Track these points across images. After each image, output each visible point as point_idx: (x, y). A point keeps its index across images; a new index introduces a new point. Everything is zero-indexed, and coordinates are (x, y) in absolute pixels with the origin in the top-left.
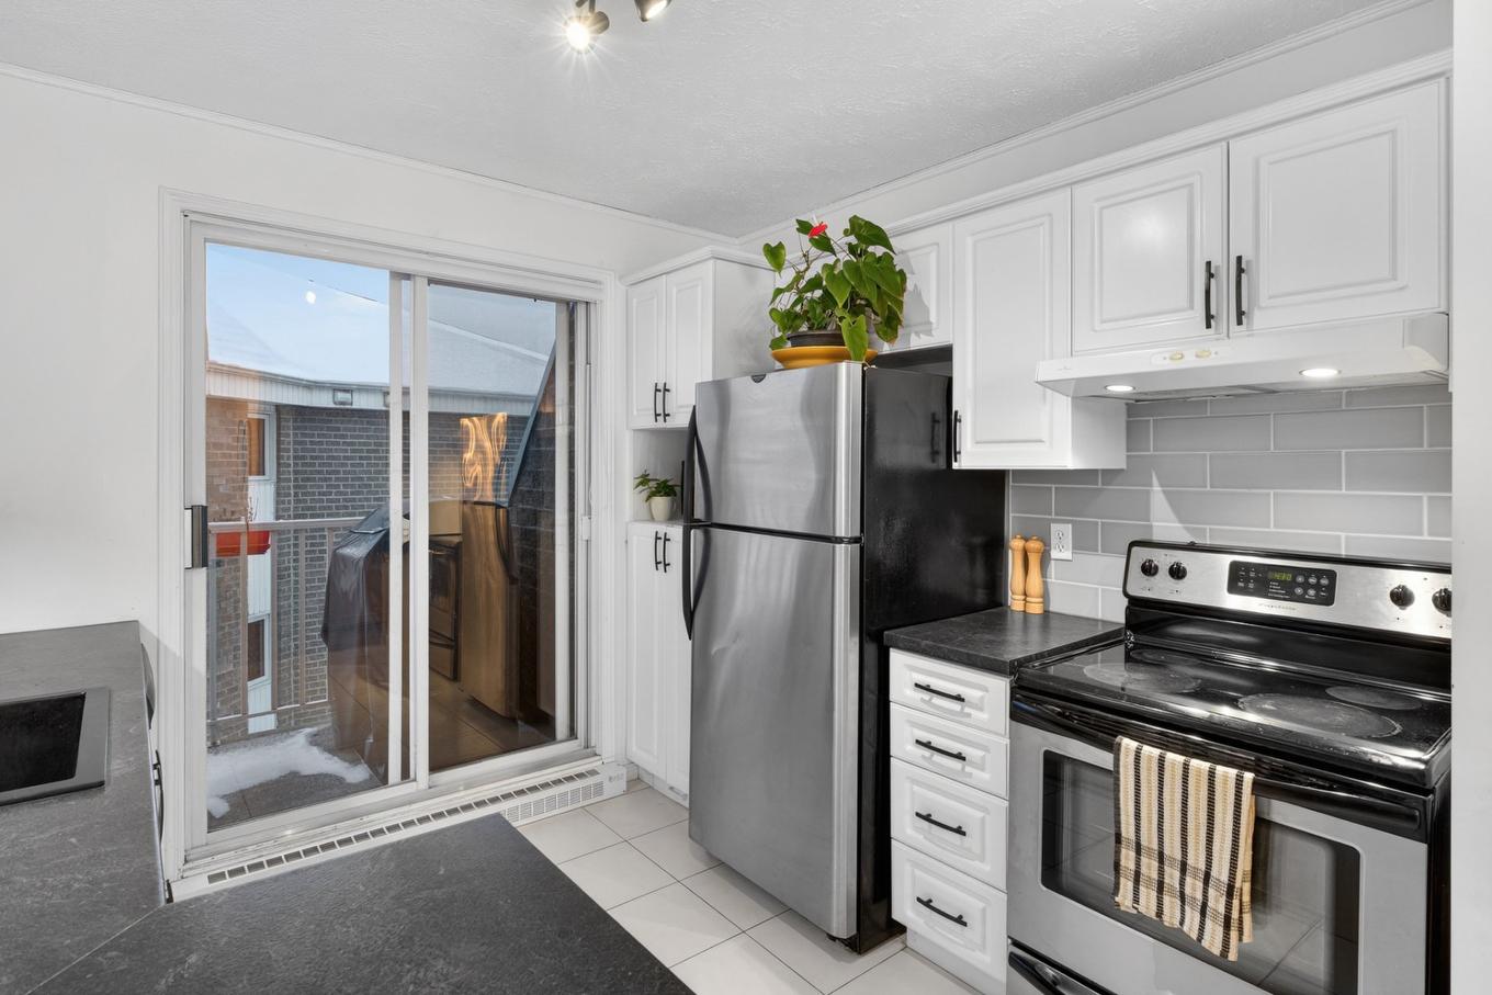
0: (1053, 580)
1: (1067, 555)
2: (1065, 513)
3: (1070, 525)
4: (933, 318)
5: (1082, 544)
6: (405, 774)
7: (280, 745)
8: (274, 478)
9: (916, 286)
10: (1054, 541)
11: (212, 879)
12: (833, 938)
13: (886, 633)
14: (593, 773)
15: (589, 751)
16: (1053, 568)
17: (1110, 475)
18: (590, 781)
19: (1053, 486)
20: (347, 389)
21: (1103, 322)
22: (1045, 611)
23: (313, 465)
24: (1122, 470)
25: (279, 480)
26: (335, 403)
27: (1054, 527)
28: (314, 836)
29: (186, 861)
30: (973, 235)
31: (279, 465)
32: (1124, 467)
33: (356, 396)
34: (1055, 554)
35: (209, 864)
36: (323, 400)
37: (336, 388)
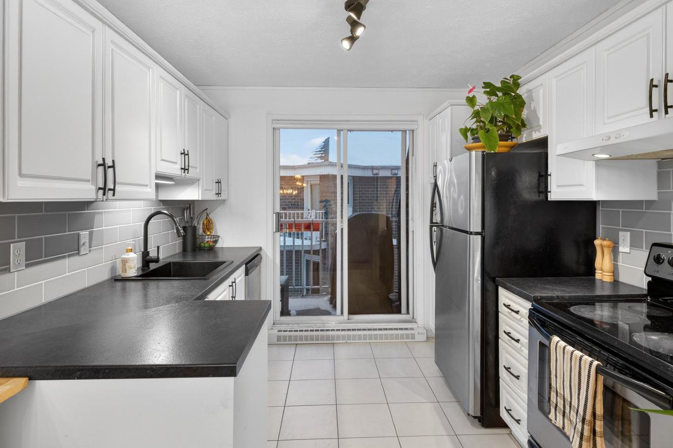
0: (621, 264)
1: (627, 250)
2: (627, 226)
3: (629, 233)
4: (541, 123)
5: (634, 244)
6: (342, 313)
7: (320, 299)
8: (352, 205)
9: (534, 107)
10: (621, 241)
11: (279, 331)
12: (469, 415)
13: (497, 278)
14: (412, 329)
15: (413, 320)
16: (621, 256)
17: (649, 204)
18: (412, 332)
19: (621, 210)
20: (378, 168)
21: (608, 118)
22: (615, 281)
23: (366, 200)
24: (655, 201)
25: (354, 206)
26: (373, 175)
27: (621, 233)
28: (309, 326)
29: (274, 324)
30: (556, 77)
31: (354, 200)
32: (657, 199)
33: (381, 171)
34: (621, 249)
35: (279, 327)
36: (369, 174)
37: (372, 168)
